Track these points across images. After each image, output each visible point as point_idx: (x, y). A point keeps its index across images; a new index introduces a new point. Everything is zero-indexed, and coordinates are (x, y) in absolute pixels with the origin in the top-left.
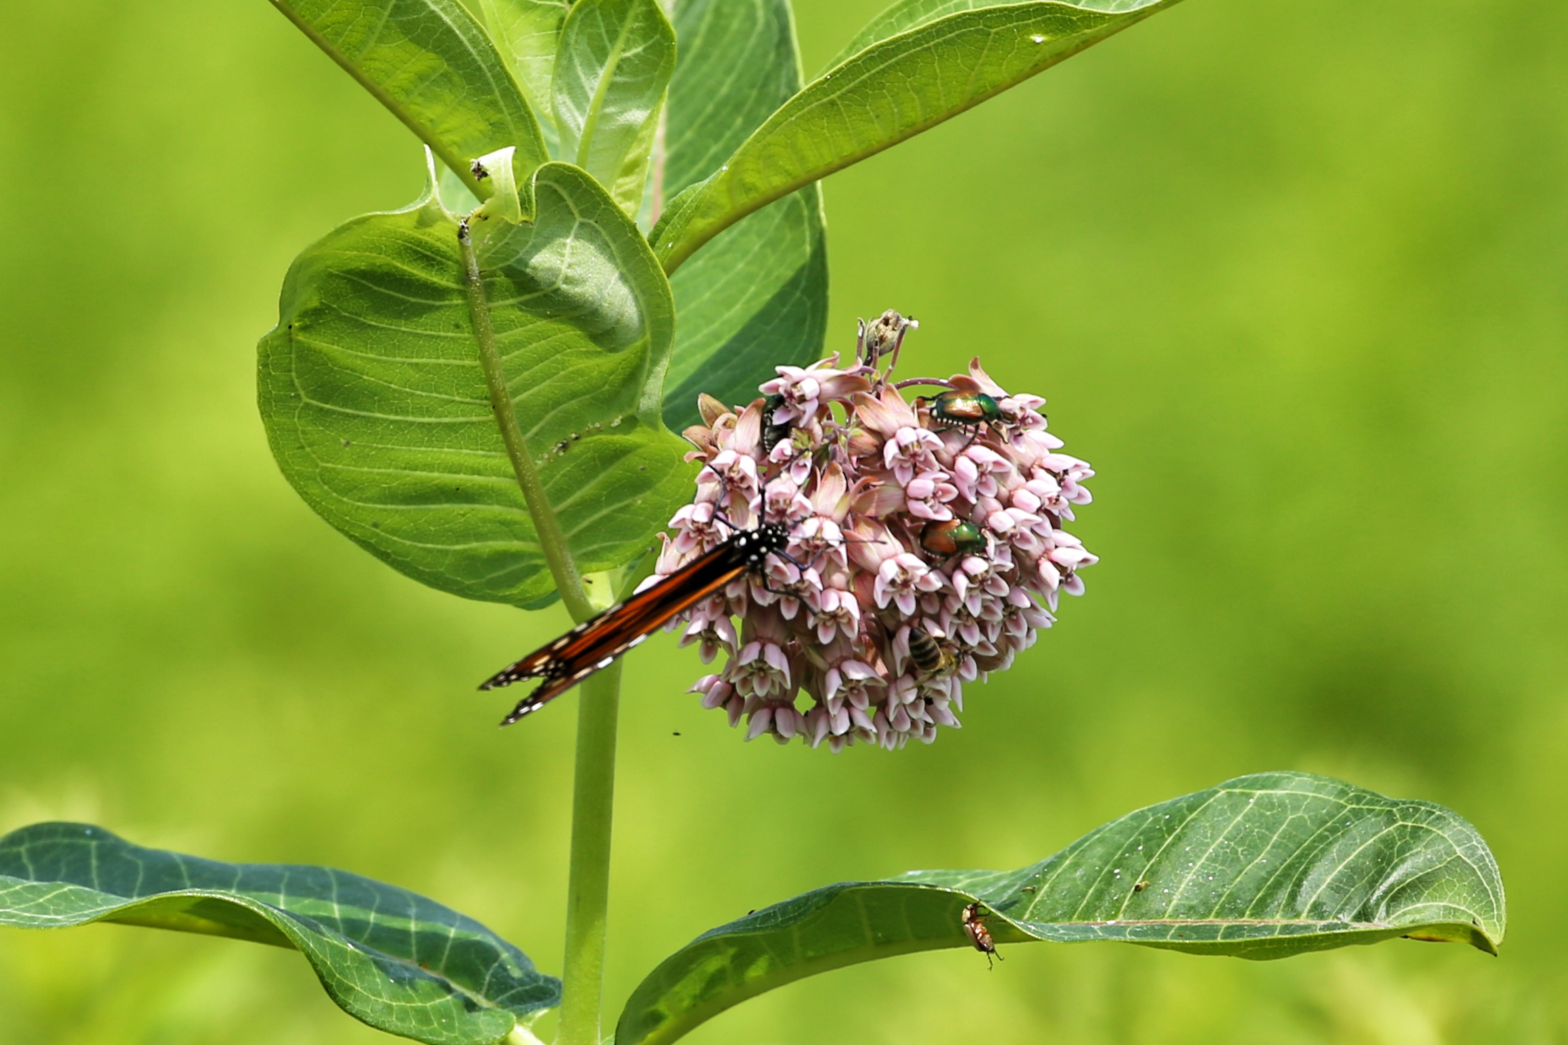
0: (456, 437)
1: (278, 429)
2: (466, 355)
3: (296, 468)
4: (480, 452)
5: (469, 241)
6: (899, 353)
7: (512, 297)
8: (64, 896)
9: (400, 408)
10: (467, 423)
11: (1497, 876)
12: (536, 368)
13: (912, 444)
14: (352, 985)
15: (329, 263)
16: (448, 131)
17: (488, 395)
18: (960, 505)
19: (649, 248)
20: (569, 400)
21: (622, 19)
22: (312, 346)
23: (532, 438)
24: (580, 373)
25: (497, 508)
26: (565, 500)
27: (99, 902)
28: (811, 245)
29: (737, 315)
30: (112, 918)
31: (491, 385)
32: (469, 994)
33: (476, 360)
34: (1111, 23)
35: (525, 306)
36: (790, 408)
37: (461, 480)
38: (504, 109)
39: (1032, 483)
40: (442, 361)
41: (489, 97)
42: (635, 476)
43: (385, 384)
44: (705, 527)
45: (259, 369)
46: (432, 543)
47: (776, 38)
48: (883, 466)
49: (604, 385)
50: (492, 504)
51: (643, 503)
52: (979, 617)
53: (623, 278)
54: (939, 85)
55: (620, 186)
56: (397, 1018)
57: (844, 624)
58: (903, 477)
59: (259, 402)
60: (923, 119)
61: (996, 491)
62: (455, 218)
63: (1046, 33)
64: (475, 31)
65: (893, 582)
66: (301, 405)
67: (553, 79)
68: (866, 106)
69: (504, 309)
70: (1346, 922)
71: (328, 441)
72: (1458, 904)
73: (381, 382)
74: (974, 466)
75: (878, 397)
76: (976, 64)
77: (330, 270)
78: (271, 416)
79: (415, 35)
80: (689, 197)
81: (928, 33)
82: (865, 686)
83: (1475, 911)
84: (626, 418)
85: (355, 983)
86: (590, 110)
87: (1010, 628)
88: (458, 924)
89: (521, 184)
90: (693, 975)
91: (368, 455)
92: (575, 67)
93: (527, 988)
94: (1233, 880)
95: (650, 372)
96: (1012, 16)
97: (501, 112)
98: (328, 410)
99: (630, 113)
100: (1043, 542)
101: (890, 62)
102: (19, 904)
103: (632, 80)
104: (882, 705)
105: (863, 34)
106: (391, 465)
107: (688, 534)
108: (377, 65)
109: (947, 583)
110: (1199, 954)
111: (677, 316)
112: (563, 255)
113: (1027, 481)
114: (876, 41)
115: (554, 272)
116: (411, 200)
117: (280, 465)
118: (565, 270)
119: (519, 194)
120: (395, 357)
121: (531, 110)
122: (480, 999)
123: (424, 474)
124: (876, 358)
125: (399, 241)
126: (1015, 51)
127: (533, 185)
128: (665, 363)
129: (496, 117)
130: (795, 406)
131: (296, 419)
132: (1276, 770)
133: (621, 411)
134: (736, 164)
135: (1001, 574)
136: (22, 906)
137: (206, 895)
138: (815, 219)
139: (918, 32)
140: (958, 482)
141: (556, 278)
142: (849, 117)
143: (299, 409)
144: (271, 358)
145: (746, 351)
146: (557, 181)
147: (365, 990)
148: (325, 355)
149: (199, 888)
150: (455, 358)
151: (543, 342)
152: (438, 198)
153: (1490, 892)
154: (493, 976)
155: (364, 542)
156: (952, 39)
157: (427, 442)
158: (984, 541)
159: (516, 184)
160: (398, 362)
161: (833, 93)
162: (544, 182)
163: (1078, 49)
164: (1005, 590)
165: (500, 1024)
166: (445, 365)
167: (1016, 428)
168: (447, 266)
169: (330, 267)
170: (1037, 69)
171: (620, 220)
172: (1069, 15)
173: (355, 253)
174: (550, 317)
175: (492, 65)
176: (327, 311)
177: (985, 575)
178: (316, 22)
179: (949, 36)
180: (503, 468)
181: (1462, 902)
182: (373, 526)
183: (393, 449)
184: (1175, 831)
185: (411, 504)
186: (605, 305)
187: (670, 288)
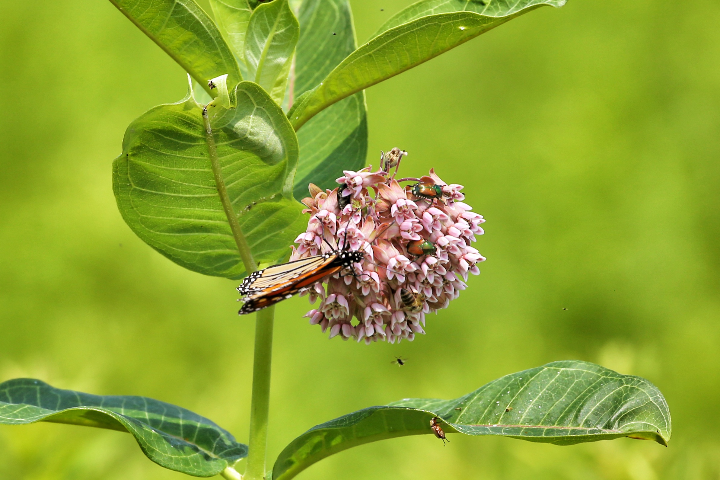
0: (201, 203)
1: (122, 200)
2: (205, 167)
3: (130, 217)
4: (212, 210)
5: (207, 117)
6: (399, 166)
7: (226, 141)
8: (25, 410)
9: (176, 190)
10: (206, 197)
11: (668, 410)
12: (237, 172)
13: (404, 206)
14: (154, 448)
15: (145, 126)
16: (197, 67)
17: (216, 185)
18: (424, 233)
19: (288, 119)
20: (251, 187)
21: (275, 17)
22: (137, 163)
23: (235, 204)
24: (256, 175)
25: (219, 235)
26: (250, 231)
27: (41, 412)
28: (360, 119)
29: (327, 149)
30: (47, 419)
31: (217, 180)
32: (207, 452)
33: (210, 169)
34: (495, 21)
35: (232, 145)
36: (349, 189)
37: (203, 222)
38: (222, 57)
39: (457, 224)
40: (195, 169)
41: (215, 51)
42: (281, 220)
43: (170, 180)
44: (311, 243)
45: (113, 173)
46: (190, 250)
47: (344, 25)
48: (391, 216)
49: (267, 180)
50: (217, 233)
51: (284, 232)
52: (432, 284)
53: (276, 133)
54: (418, 48)
55: (274, 91)
56: (174, 463)
57: (373, 286)
58: (399, 221)
59: (113, 188)
60: (410, 63)
61: (441, 228)
62: (201, 106)
63: (465, 26)
64: (209, 22)
65: (394, 268)
66: (132, 189)
67: (245, 43)
68: (385, 57)
69: (223, 146)
70: (600, 429)
71: (144, 205)
72: (650, 423)
73: (168, 179)
74: (431, 216)
75: (389, 185)
76: (434, 39)
77: (145, 129)
78: (118, 194)
79: (183, 24)
80: (305, 96)
81: (413, 25)
82: (382, 315)
83: (658, 426)
84: (277, 195)
85: (156, 448)
86: (261, 57)
87: (446, 290)
88: (201, 421)
89: (230, 90)
90: (307, 444)
91: (162, 212)
92: (254, 38)
93: (233, 449)
94: (550, 408)
95: (288, 174)
96: (451, 18)
98: (144, 192)
99: (279, 59)
100: (462, 251)
101: (396, 37)
102: (5, 414)
103: (280, 44)
104: (389, 324)
105: (385, 25)
106: (172, 215)
107: (303, 245)
108: (166, 37)
109: (419, 268)
110: (534, 442)
111: (300, 149)
112: (249, 123)
113: (455, 223)
114: (390, 28)
115: (245, 130)
116: (182, 98)
117: (122, 216)
118: (250, 129)
119: (229, 95)
120: (174, 168)
121: (234, 57)
122: (211, 454)
123: (187, 219)
124: (389, 169)
125: (176, 116)
126: (452, 33)
127: (236, 91)
128: (294, 170)
129: (219, 61)
130: (352, 188)
131: (130, 196)
132: (570, 360)
133: (275, 191)
134: (327, 82)
135: (443, 265)
136: (7, 414)
137: (89, 409)
138: (362, 107)
139: (409, 24)
140: (424, 224)
141: (246, 133)
142: (378, 62)
143: (131, 191)
144: (119, 168)
145: (331, 165)
146: (246, 90)
147: (160, 451)
148: (143, 167)
149: (85, 406)
150: (201, 168)
151: (240, 161)
152: (193, 97)
153: (665, 418)
154: (217, 444)
155: (160, 250)
156: (423, 28)
157: (188, 205)
158: (436, 250)
159: (228, 91)
160: (176, 170)
161: (370, 51)
162: (241, 90)
163: (480, 33)
164: (444, 272)
165: (220, 466)
166: (196, 171)
167: (450, 199)
168: (197, 128)
169: (145, 128)
170: (461, 42)
171: (274, 106)
172: (476, 18)
173: (156, 121)
174: (243, 150)
175: (216, 37)
176: (143, 147)
177: (436, 265)
178: (138, 18)
179: (422, 26)
180: (222, 217)
181: (652, 422)
182: (164, 243)
183: (173, 209)
184: (524, 385)
185: (181, 233)
186: (268, 144)
187: (296, 137)
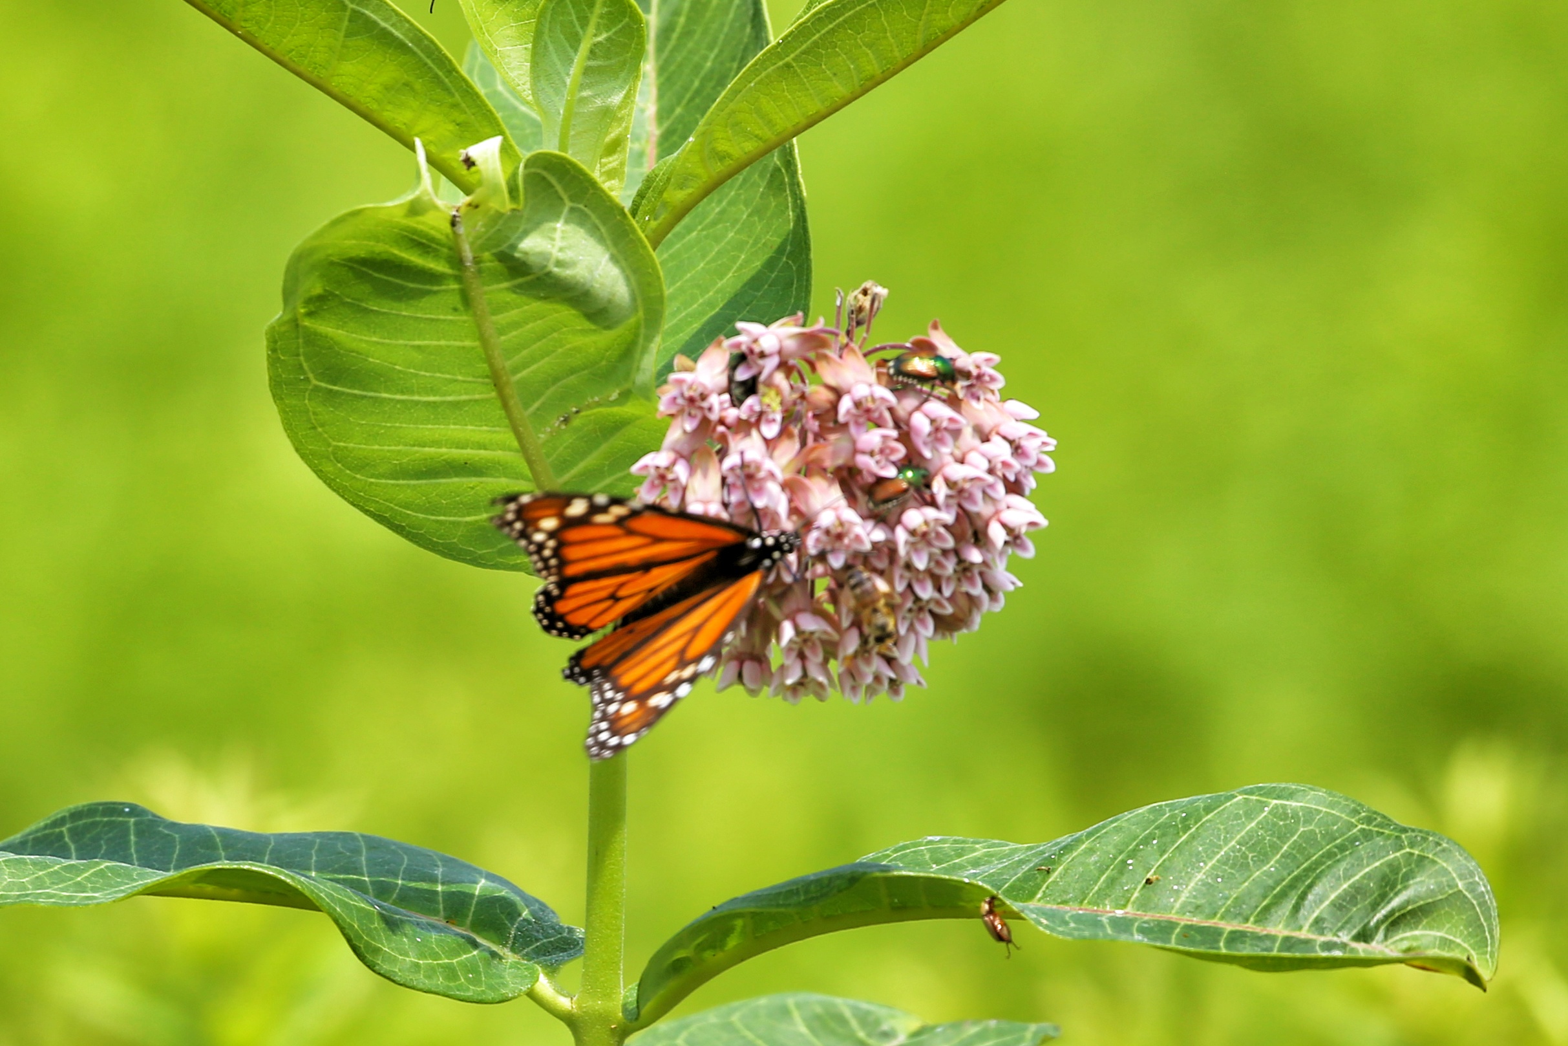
0: (461, 414)
1: (290, 411)
2: (465, 336)
3: (310, 447)
4: (485, 428)
5: (461, 230)
7: (506, 280)
8: (101, 874)
9: (406, 388)
10: (470, 401)
11: (1494, 913)
12: (534, 347)
14: (380, 946)
15: (330, 252)
17: (489, 374)
20: (568, 376)
22: (318, 331)
23: (534, 414)
24: (577, 350)
25: (504, 481)
26: (568, 471)
27: (136, 878)
30: (151, 891)
31: (491, 365)
32: (495, 948)
33: (475, 342)
35: (517, 289)
37: (468, 454)
40: (443, 343)
41: (450, 100)
42: (635, 445)
43: (390, 365)
45: (268, 355)
46: (444, 515)
49: (601, 361)
50: (500, 477)
53: (614, 259)
54: (890, 38)
55: (603, 167)
56: (424, 976)
59: (270, 386)
62: (446, 208)
66: (310, 387)
68: (821, 65)
69: (499, 292)
70: (1345, 943)
71: (338, 421)
72: (1455, 936)
73: (386, 364)
77: (332, 258)
78: (282, 399)
83: (1470, 945)
84: (623, 393)
85: (382, 944)
86: (568, 95)
88: (483, 881)
89: (508, 172)
91: (378, 434)
92: (550, 55)
93: (552, 941)
94: (1240, 885)
95: (645, 348)
98: (337, 392)
99: (607, 95)
102: (57, 884)
103: (607, 63)
106: (400, 442)
108: (343, 79)
111: (668, 291)
112: (553, 239)
115: (546, 256)
116: (400, 194)
117: (294, 444)
118: (556, 254)
119: (507, 182)
120: (398, 340)
122: (505, 953)
123: (433, 450)
127: (521, 173)
128: (658, 340)
131: (307, 401)
132: (1294, 783)
133: (618, 385)
137: (237, 866)
141: (548, 262)
142: (806, 78)
143: (308, 392)
144: (279, 343)
146: (545, 168)
147: (392, 950)
148: (331, 339)
150: (455, 340)
151: (539, 322)
152: (428, 191)
153: (1486, 929)
154: (518, 929)
155: (379, 516)
157: (433, 420)
159: (504, 172)
160: (401, 345)
162: (533, 170)
165: (525, 976)
166: (446, 346)
168: (442, 253)
169: (331, 256)
171: (608, 203)
173: (354, 242)
174: (545, 298)
176: (330, 298)
178: (279, 48)
180: (508, 443)
181: (1458, 935)
182: (386, 500)
183: (401, 427)
184: (1190, 828)
185: (422, 479)
186: (597, 285)
187: (659, 267)
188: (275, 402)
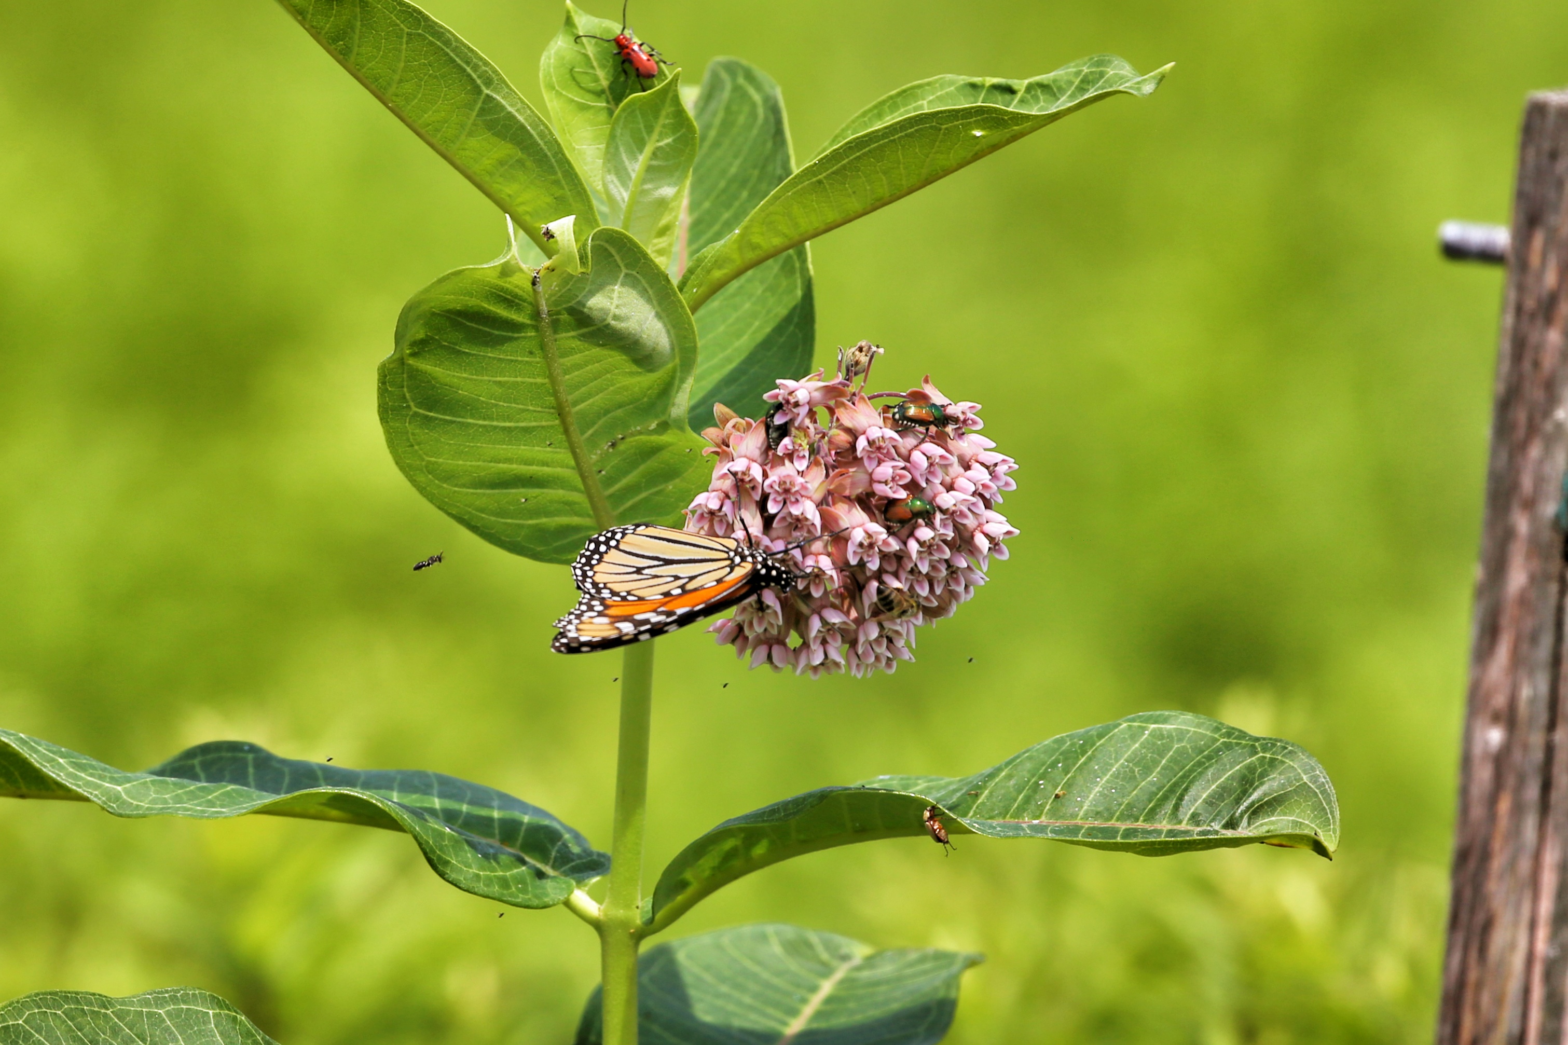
0: (530, 438)
1: (393, 432)
2: (537, 374)
4: (549, 449)
5: (540, 288)
6: (869, 372)
7: (573, 330)
8: (228, 794)
9: (487, 415)
10: (538, 427)
11: (1334, 798)
12: (592, 384)
13: (878, 439)
14: (449, 859)
15: (433, 304)
16: (523, 203)
17: (555, 406)
18: (913, 487)
19: (678, 292)
20: (616, 409)
21: (656, 117)
22: (419, 368)
23: (588, 439)
24: (626, 388)
25: (561, 492)
26: (613, 486)
27: (254, 798)
28: (802, 290)
29: (745, 343)
30: (264, 810)
31: (557, 398)
32: (540, 866)
33: (545, 378)
34: (1033, 121)
35: (583, 337)
36: (787, 412)
37: (533, 470)
38: (565, 186)
39: (969, 472)
40: (519, 379)
41: (553, 177)
42: (667, 467)
43: (476, 397)
44: (716, 511)
45: (379, 386)
46: (511, 518)
47: (773, 130)
48: (856, 456)
49: (643, 398)
50: (557, 488)
51: (671, 487)
52: (927, 574)
53: (658, 316)
54: (902, 169)
55: (655, 245)
56: (484, 884)
58: (870, 465)
59: (379, 411)
60: (889, 194)
61: (941, 479)
62: (529, 270)
63: (983, 129)
64: (542, 127)
65: (861, 545)
66: (411, 413)
67: (604, 163)
68: (845, 184)
69: (567, 339)
70: (1216, 828)
71: (431, 440)
72: (1303, 819)
73: (473, 396)
74: (925, 458)
75: (854, 404)
76: (930, 153)
77: (433, 310)
78: (388, 422)
79: (496, 130)
80: (709, 253)
81: (894, 129)
82: (840, 627)
83: (1316, 825)
84: (661, 423)
85: (451, 858)
86: (632, 187)
87: (952, 584)
88: (531, 812)
89: (580, 244)
91: (463, 452)
92: (621, 154)
93: (584, 861)
94: (1131, 792)
95: (679, 388)
96: (957, 116)
97: (563, 189)
98: (432, 417)
99: (663, 189)
100: (977, 518)
101: (864, 151)
102: (193, 800)
103: (664, 164)
104: (853, 643)
105: (843, 130)
106: (479, 458)
107: (704, 515)
108: (467, 153)
109: (903, 547)
110: (1103, 849)
111: (700, 344)
112: (612, 298)
113: (965, 471)
114: (853, 135)
115: (606, 312)
116: (497, 256)
117: (395, 459)
118: (614, 310)
119: (578, 251)
120: (483, 376)
121: (586, 186)
122: (548, 870)
123: (506, 465)
124: (852, 376)
125: (487, 288)
126: (961, 142)
127: (589, 245)
128: (690, 381)
129: (559, 193)
130: (791, 410)
131: (407, 424)
132: (1166, 710)
133: (656, 417)
134: (746, 228)
135: (945, 541)
136: (195, 802)
137: (336, 791)
138: (804, 269)
139: (886, 128)
140: (913, 470)
141: (607, 316)
142: (832, 193)
143: (409, 416)
144: (388, 377)
145: (752, 371)
146: (607, 242)
147: (459, 863)
148: (430, 375)
149: (330, 786)
150: (529, 377)
151: (596, 364)
152: (517, 255)
153: (1328, 811)
154: (558, 851)
156: (912, 133)
157: (508, 441)
158: (933, 514)
159: (576, 243)
160: (485, 380)
161: (820, 174)
162: (597, 242)
163: (1008, 142)
164: (947, 554)
165: (563, 888)
166: (522, 382)
168: (524, 306)
169: (433, 308)
170: (977, 157)
171: (656, 270)
172: (1002, 115)
173: (452, 297)
174: (602, 345)
175: (555, 153)
176: (430, 341)
177: (932, 541)
178: (420, 122)
179: (910, 131)
180: (566, 462)
181: (1306, 818)
182: (466, 505)
183: (482, 447)
184: (1087, 752)
185: (495, 488)
186: (645, 336)
187: (694, 323)
188: (382, 424)
